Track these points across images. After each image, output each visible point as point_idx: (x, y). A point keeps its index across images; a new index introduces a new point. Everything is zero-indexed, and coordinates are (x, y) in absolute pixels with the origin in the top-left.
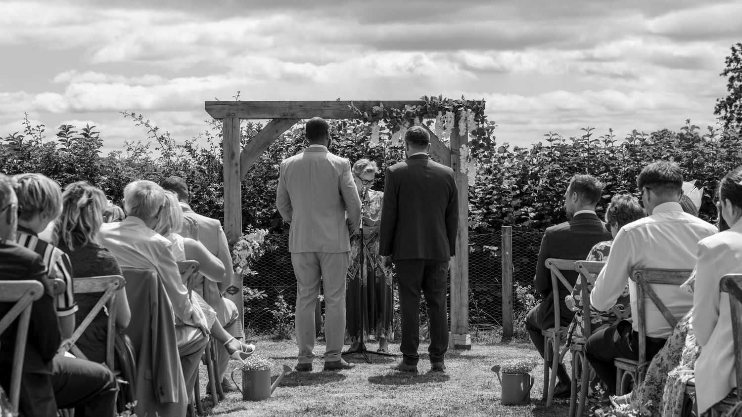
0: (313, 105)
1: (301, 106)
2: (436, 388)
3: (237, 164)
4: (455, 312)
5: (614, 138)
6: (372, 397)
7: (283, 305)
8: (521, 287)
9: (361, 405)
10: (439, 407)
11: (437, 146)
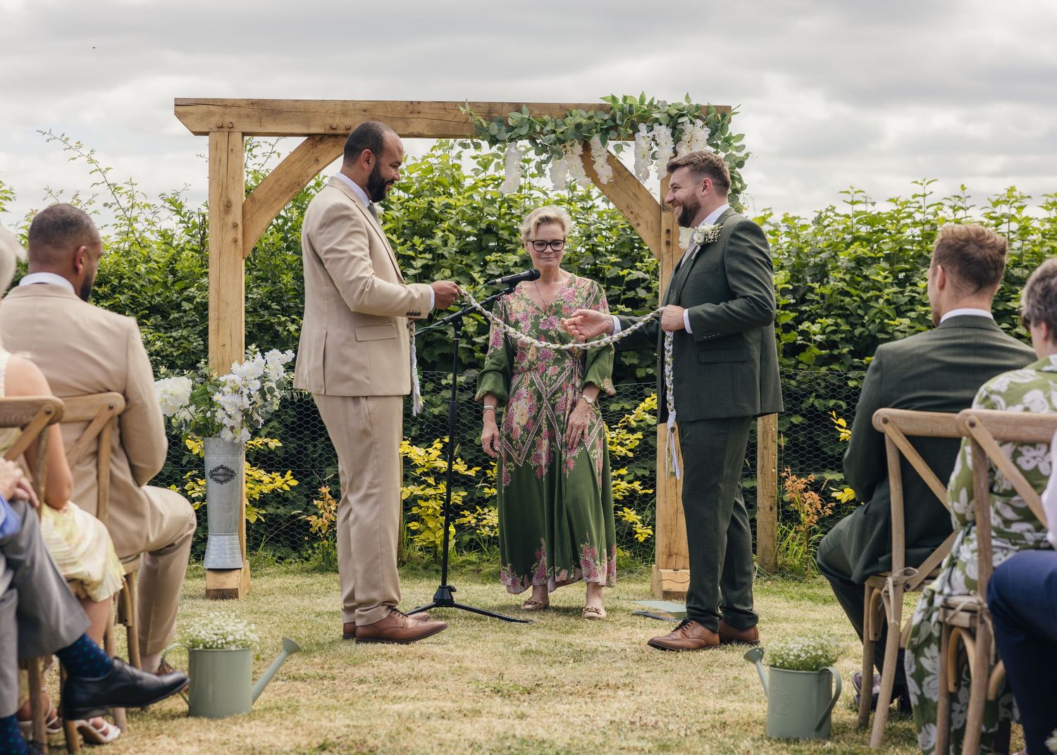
0: (390, 109)
1: (365, 111)
2: (620, 692)
3: (235, 226)
4: (665, 526)
5: (968, 203)
6: (477, 712)
7: (329, 505)
8: (794, 477)
9: (449, 735)
10: (624, 744)
11: (634, 195)
